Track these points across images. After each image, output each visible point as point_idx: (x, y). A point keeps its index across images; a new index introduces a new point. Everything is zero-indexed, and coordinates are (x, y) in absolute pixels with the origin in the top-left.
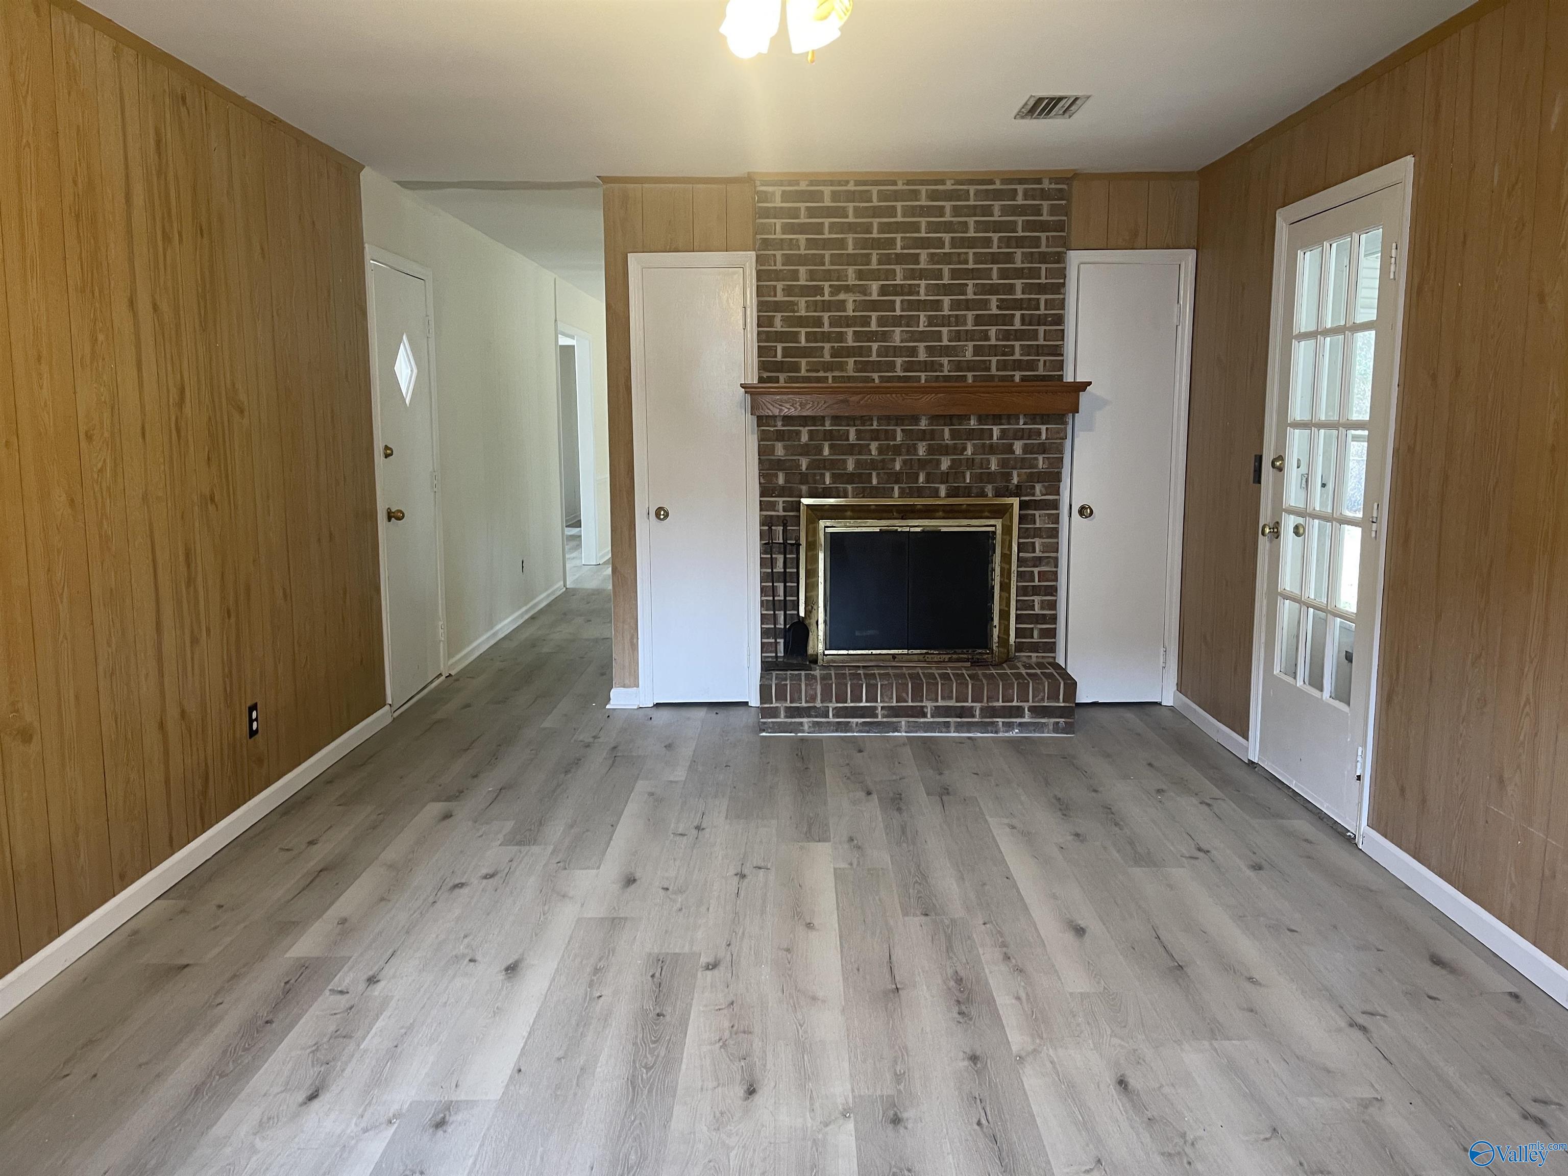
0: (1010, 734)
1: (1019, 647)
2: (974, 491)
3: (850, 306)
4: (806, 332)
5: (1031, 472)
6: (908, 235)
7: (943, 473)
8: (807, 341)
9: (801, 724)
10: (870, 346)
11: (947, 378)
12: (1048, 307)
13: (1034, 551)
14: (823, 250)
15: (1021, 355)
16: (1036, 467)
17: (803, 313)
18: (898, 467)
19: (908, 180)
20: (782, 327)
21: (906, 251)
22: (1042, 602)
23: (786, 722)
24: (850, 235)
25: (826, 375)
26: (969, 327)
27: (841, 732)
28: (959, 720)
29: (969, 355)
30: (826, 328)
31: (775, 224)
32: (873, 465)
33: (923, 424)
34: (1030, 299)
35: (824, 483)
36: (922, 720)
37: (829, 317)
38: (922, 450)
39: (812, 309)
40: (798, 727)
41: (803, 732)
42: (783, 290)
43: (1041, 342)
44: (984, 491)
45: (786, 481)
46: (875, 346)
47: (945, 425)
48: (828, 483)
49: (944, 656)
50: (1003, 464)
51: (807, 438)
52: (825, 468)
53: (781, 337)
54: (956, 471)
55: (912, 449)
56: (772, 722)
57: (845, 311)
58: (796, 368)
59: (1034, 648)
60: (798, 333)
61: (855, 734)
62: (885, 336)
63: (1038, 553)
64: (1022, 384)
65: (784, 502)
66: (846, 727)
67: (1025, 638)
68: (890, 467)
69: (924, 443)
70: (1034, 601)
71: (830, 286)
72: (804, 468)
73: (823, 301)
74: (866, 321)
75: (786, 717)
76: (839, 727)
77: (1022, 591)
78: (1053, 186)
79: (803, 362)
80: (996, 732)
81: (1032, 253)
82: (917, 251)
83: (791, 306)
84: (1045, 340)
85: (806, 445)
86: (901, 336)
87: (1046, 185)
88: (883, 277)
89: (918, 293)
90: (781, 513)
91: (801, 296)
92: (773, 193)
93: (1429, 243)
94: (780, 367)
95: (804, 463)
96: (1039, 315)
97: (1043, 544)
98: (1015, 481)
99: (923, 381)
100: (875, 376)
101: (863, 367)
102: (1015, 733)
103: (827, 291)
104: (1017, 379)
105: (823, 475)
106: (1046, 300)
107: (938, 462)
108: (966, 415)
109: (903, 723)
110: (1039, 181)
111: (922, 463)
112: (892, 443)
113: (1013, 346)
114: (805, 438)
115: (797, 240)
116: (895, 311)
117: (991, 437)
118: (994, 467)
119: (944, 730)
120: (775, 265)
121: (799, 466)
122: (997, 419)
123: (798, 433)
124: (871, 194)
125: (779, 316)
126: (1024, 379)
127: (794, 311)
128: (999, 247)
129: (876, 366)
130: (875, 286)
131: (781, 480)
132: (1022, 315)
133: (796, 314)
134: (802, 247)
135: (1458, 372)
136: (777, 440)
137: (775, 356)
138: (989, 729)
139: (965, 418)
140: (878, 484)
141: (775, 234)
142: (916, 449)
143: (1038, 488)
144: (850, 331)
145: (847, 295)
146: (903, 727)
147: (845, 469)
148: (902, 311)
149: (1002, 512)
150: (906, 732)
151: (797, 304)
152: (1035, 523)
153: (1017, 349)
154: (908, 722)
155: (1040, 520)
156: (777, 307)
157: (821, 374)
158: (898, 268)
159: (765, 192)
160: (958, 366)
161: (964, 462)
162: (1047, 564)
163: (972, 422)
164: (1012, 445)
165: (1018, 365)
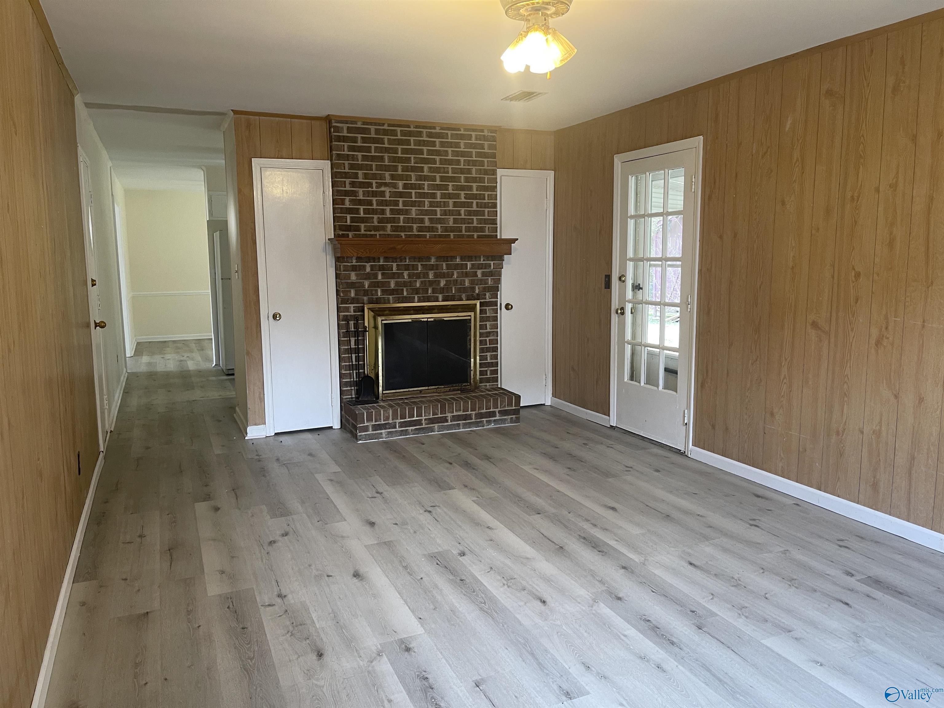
0: (490, 426)
1: (481, 381)
2: (457, 297)
3: (387, 194)
4: (364, 209)
5: (485, 287)
6: (417, 156)
7: (441, 288)
8: (364, 213)
9: (381, 434)
10: (399, 218)
11: (440, 236)
12: (489, 198)
13: (486, 329)
14: (372, 162)
15: (477, 224)
16: (487, 283)
17: (361, 197)
18: (418, 285)
19: (416, 126)
20: (349, 205)
21: (416, 165)
22: (491, 355)
23: (373, 434)
24: (386, 154)
25: (375, 233)
26: (451, 208)
27: (404, 435)
28: (464, 422)
29: (451, 224)
30: (375, 207)
31: (344, 145)
32: (405, 284)
33: (433, 261)
34: (480, 194)
35: (378, 295)
36: (446, 424)
37: (376, 200)
38: (431, 276)
39: (367, 195)
40: (379, 436)
41: (382, 438)
42: (350, 184)
43: (486, 217)
44: (461, 298)
45: (356, 295)
46: (402, 217)
47: (443, 262)
48: (379, 295)
49: (447, 389)
50: (472, 282)
51: (369, 270)
52: (378, 287)
53: (349, 211)
54: (447, 288)
55: (426, 275)
56: (365, 434)
57: (385, 197)
58: (358, 229)
59: (488, 380)
60: (358, 209)
61: (411, 436)
62: (407, 212)
63: (488, 330)
64: (478, 239)
65: (354, 307)
66: (406, 433)
67: (484, 376)
68: (414, 285)
69: (432, 272)
70: (487, 355)
71: (376, 183)
72: (366, 287)
73: (373, 191)
74: (396, 203)
75: (373, 431)
76: (402, 433)
77: (482, 350)
78: (490, 134)
79: (362, 225)
80: (483, 426)
81: (480, 169)
82: (422, 165)
83: (354, 193)
84: (488, 216)
85: (368, 273)
86: (415, 212)
87: (486, 133)
88: (405, 179)
89: (424, 189)
90: (352, 313)
91: (360, 188)
92: (342, 128)
93: (714, 176)
94: (349, 228)
95: (367, 284)
96: (485, 203)
97: (490, 325)
98: (477, 291)
99: (428, 237)
100: (403, 234)
101: (396, 229)
102: (492, 426)
103: (374, 185)
104: (475, 237)
105: (377, 291)
106: (488, 195)
107: (439, 282)
108: (455, 256)
109: (436, 427)
110: (482, 131)
111: (431, 283)
112: (415, 272)
113: (473, 219)
114: (368, 269)
115: (357, 155)
116: (412, 198)
117: (467, 269)
118: (467, 284)
119: (457, 428)
120: (344, 169)
121: (363, 286)
122: (470, 258)
123: (364, 267)
124: (397, 132)
125: (347, 199)
126: (479, 237)
127: (356, 196)
128: (464, 165)
129: (403, 229)
130: (400, 184)
131: (353, 294)
132: (477, 202)
133: (357, 198)
134: (360, 160)
135: (735, 235)
136: (353, 271)
137: (346, 222)
138: (480, 425)
139: (453, 258)
140: (407, 295)
141: (344, 151)
142: (428, 275)
143: (488, 295)
144: (388, 209)
145: (385, 188)
146: (436, 429)
147: (390, 287)
148: (416, 198)
149: (472, 308)
150: (438, 432)
151: (358, 192)
152: (486, 314)
153: (475, 221)
154: (439, 426)
155: (489, 312)
156: (347, 193)
157: (372, 233)
158: (412, 174)
159: (338, 127)
160: (446, 229)
161: (452, 282)
162: (493, 335)
163: (458, 260)
164: (476, 272)
165: (476, 229)
